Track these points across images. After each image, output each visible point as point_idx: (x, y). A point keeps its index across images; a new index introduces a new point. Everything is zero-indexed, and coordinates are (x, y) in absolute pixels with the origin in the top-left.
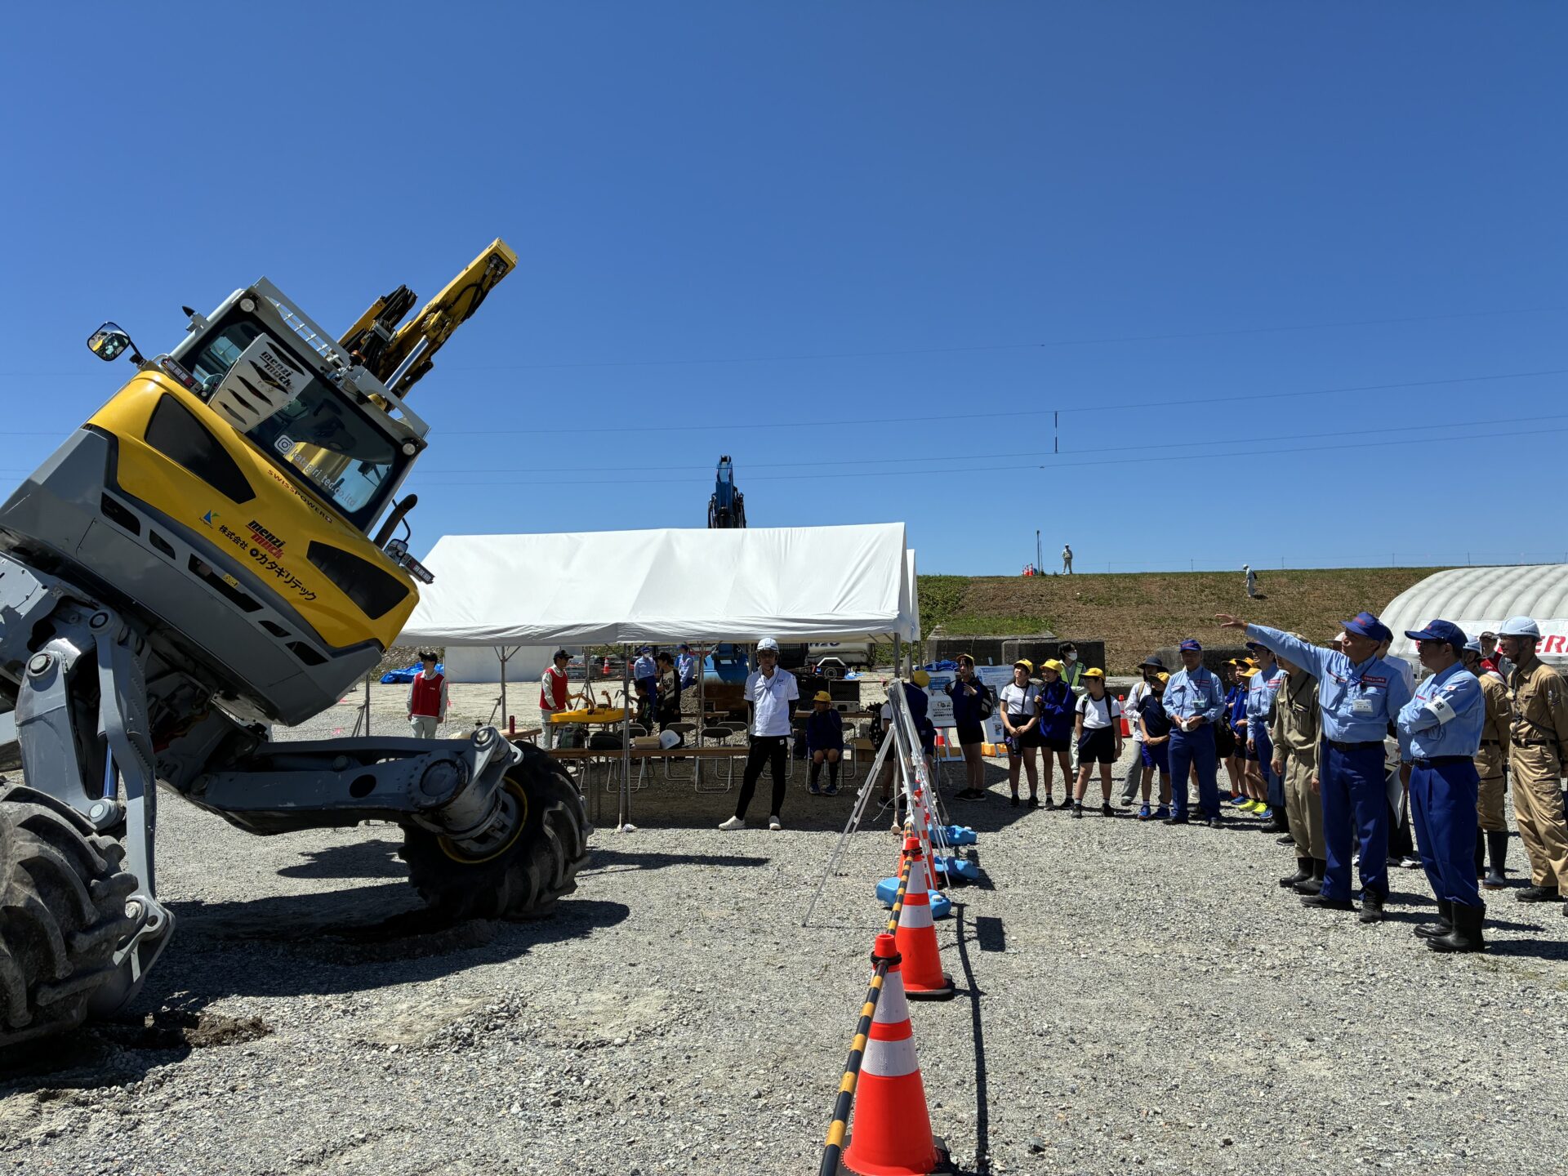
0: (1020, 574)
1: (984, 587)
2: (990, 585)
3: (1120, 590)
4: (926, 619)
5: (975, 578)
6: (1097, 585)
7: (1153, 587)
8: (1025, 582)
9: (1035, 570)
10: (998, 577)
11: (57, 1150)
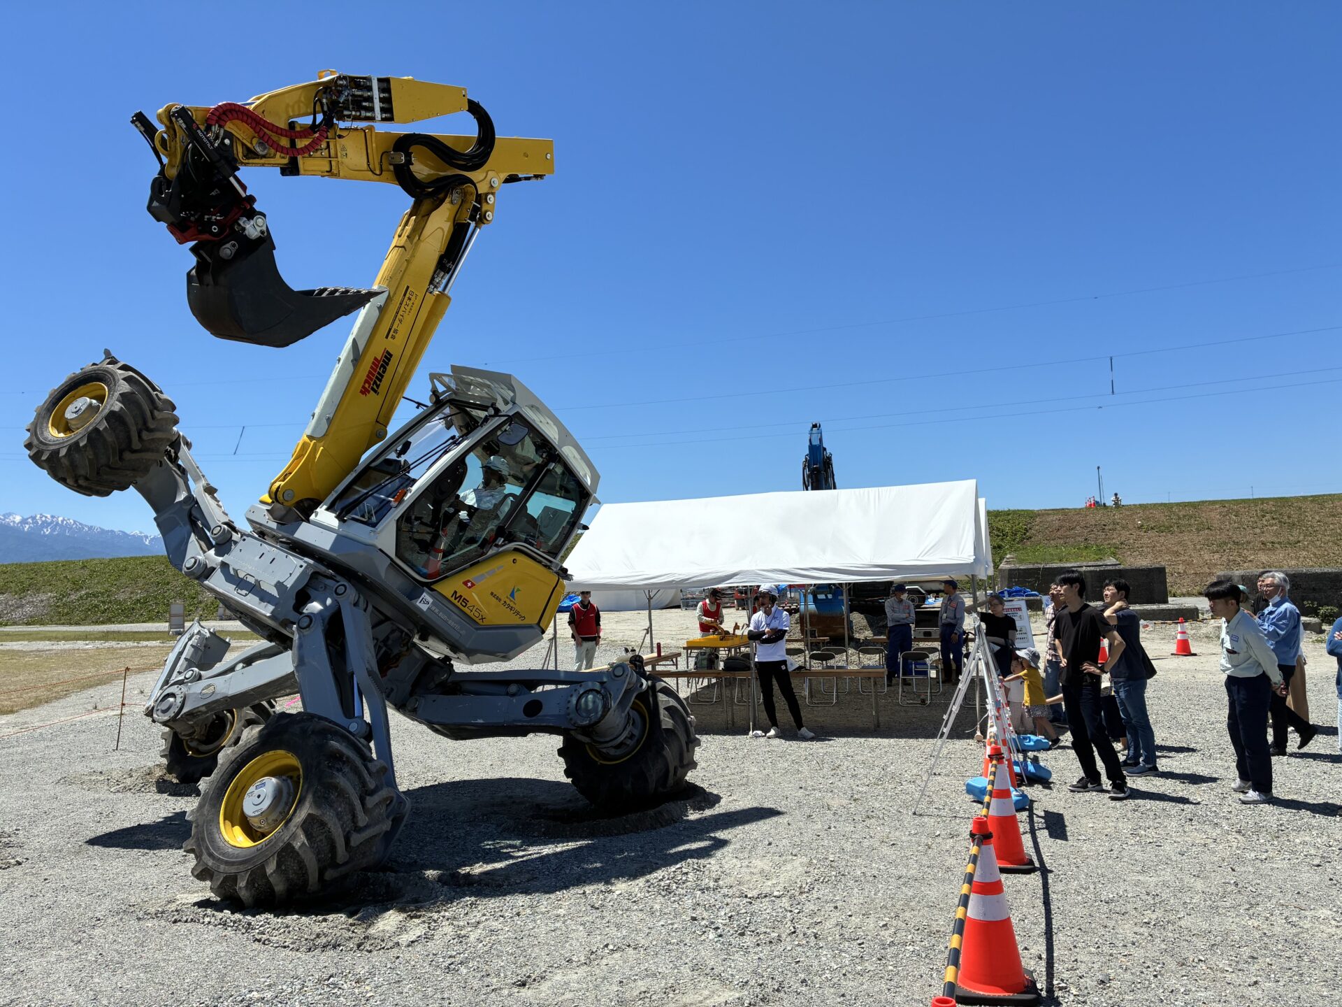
0: (1083, 506)
1: (1050, 519)
2: (1055, 517)
3: (1179, 518)
4: (997, 549)
5: (1041, 510)
6: (1157, 514)
7: (1213, 514)
8: (1088, 513)
9: (1097, 502)
10: (1063, 509)
11: (419, 950)
